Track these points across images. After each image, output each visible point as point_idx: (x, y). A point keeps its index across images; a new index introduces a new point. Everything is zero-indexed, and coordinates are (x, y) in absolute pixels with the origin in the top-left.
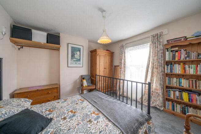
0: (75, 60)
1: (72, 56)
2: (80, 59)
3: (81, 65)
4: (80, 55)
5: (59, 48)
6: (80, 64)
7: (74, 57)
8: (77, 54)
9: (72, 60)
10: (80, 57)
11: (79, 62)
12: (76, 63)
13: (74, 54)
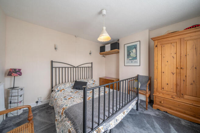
0: (131, 58)
1: (128, 56)
2: (136, 57)
3: (138, 63)
4: (136, 52)
5: (119, 51)
6: (136, 62)
7: (130, 56)
8: (132, 52)
9: (128, 59)
10: (136, 54)
11: (135, 60)
12: (132, 62)
13: (130, 53)
